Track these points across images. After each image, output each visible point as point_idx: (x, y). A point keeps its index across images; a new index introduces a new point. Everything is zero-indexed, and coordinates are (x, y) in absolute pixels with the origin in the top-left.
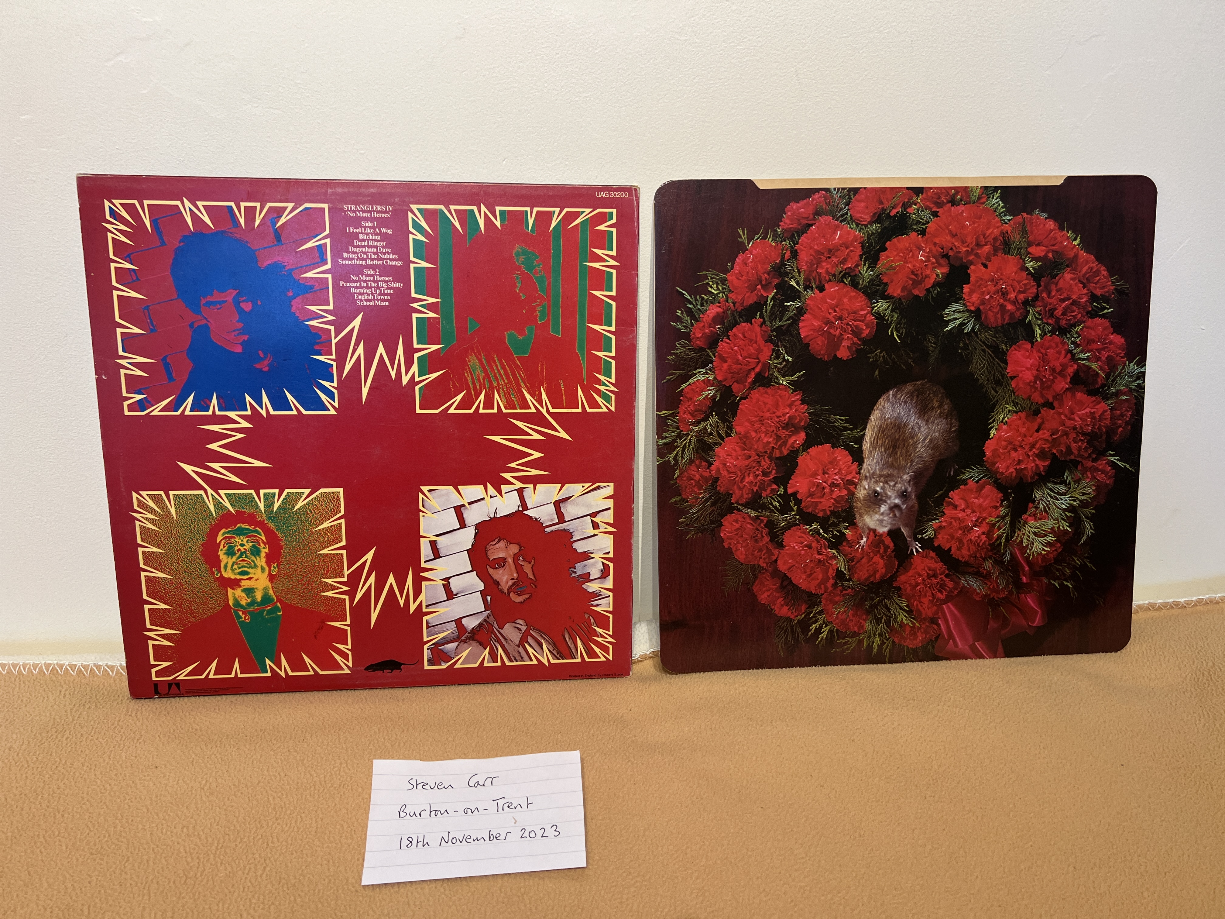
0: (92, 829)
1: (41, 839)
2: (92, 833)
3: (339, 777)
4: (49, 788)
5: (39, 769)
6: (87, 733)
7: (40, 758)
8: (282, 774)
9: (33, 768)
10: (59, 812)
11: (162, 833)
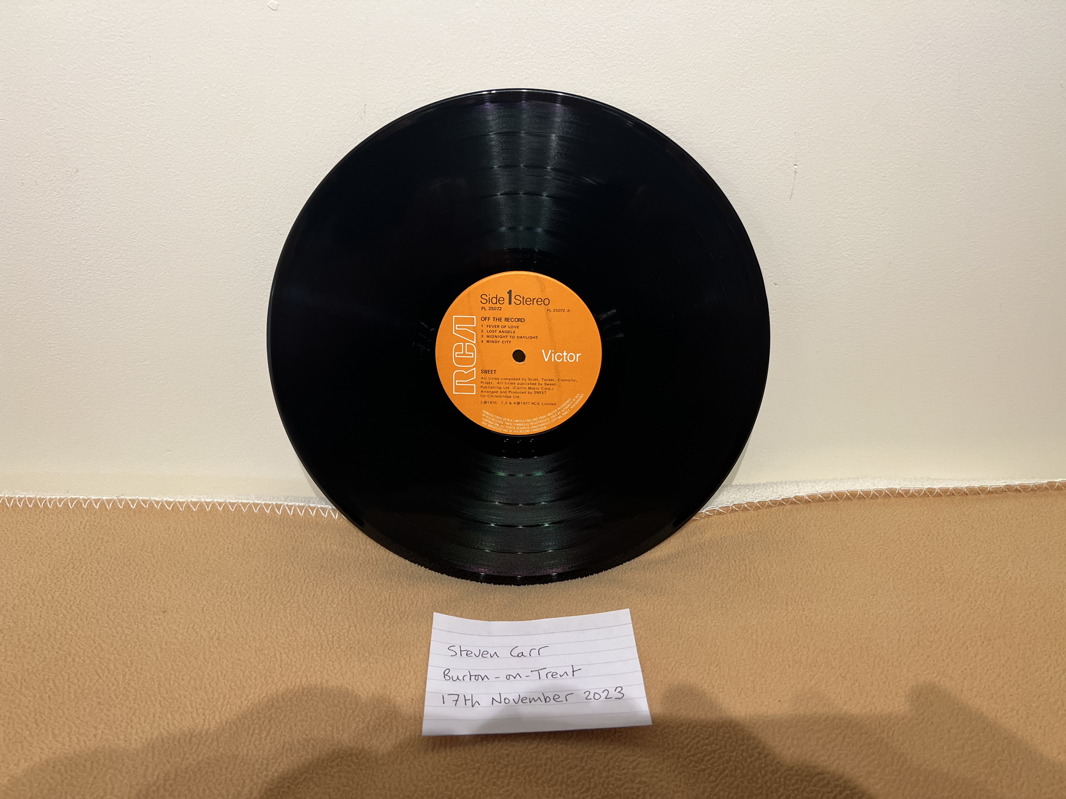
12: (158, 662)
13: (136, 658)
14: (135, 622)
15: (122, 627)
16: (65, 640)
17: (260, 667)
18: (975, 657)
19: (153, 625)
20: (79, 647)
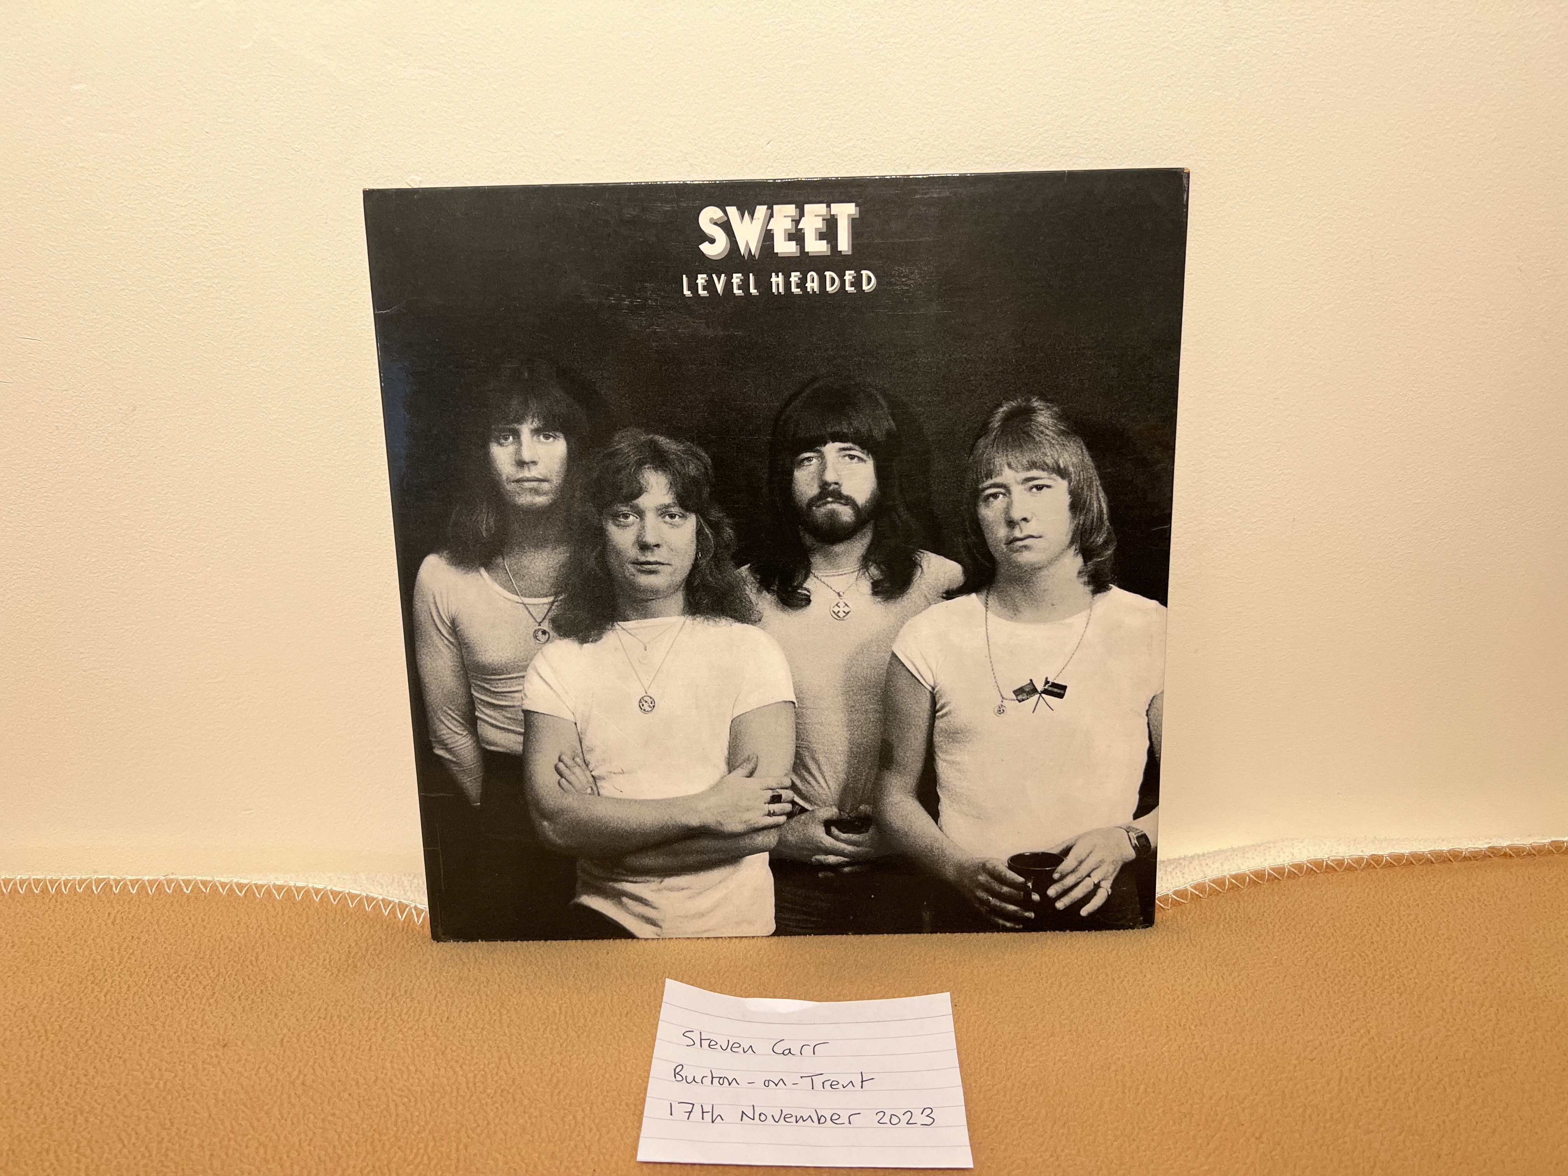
0: (126, 1142)
1: (52, 1156)
2: (125, 1151)
3: (496, 1078)
4: (73, 1074)
5: (62, 1044)
6: (137, 985)
7: (64, 1026)
8: (412, 1068)
9: (52, 1042)
10: (82, 1114)
11: (227, 1154)
12: (210, 1121)
13: (179, 1115)
14: (181, 1061)
15: (160, 1070)
16: (76, 1092)
17: (365, 1126)
18: (1458, 1104)
19: (206, 1066)
20: (96, 1101)
